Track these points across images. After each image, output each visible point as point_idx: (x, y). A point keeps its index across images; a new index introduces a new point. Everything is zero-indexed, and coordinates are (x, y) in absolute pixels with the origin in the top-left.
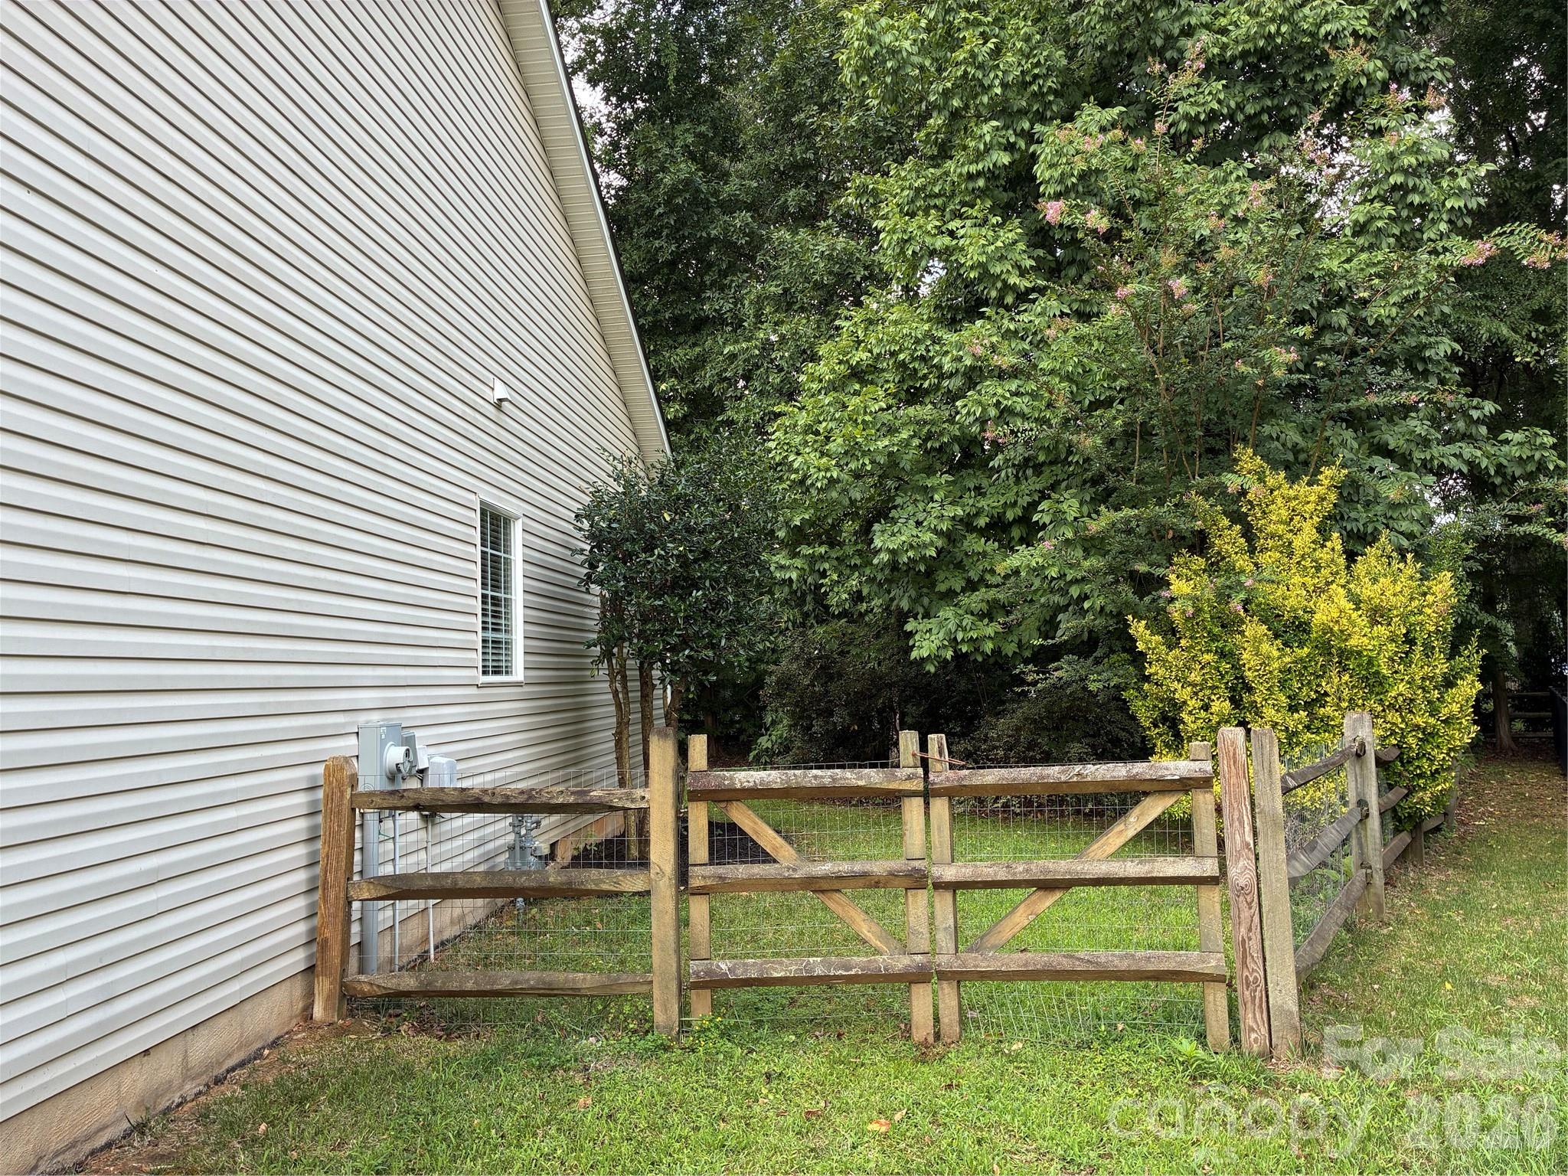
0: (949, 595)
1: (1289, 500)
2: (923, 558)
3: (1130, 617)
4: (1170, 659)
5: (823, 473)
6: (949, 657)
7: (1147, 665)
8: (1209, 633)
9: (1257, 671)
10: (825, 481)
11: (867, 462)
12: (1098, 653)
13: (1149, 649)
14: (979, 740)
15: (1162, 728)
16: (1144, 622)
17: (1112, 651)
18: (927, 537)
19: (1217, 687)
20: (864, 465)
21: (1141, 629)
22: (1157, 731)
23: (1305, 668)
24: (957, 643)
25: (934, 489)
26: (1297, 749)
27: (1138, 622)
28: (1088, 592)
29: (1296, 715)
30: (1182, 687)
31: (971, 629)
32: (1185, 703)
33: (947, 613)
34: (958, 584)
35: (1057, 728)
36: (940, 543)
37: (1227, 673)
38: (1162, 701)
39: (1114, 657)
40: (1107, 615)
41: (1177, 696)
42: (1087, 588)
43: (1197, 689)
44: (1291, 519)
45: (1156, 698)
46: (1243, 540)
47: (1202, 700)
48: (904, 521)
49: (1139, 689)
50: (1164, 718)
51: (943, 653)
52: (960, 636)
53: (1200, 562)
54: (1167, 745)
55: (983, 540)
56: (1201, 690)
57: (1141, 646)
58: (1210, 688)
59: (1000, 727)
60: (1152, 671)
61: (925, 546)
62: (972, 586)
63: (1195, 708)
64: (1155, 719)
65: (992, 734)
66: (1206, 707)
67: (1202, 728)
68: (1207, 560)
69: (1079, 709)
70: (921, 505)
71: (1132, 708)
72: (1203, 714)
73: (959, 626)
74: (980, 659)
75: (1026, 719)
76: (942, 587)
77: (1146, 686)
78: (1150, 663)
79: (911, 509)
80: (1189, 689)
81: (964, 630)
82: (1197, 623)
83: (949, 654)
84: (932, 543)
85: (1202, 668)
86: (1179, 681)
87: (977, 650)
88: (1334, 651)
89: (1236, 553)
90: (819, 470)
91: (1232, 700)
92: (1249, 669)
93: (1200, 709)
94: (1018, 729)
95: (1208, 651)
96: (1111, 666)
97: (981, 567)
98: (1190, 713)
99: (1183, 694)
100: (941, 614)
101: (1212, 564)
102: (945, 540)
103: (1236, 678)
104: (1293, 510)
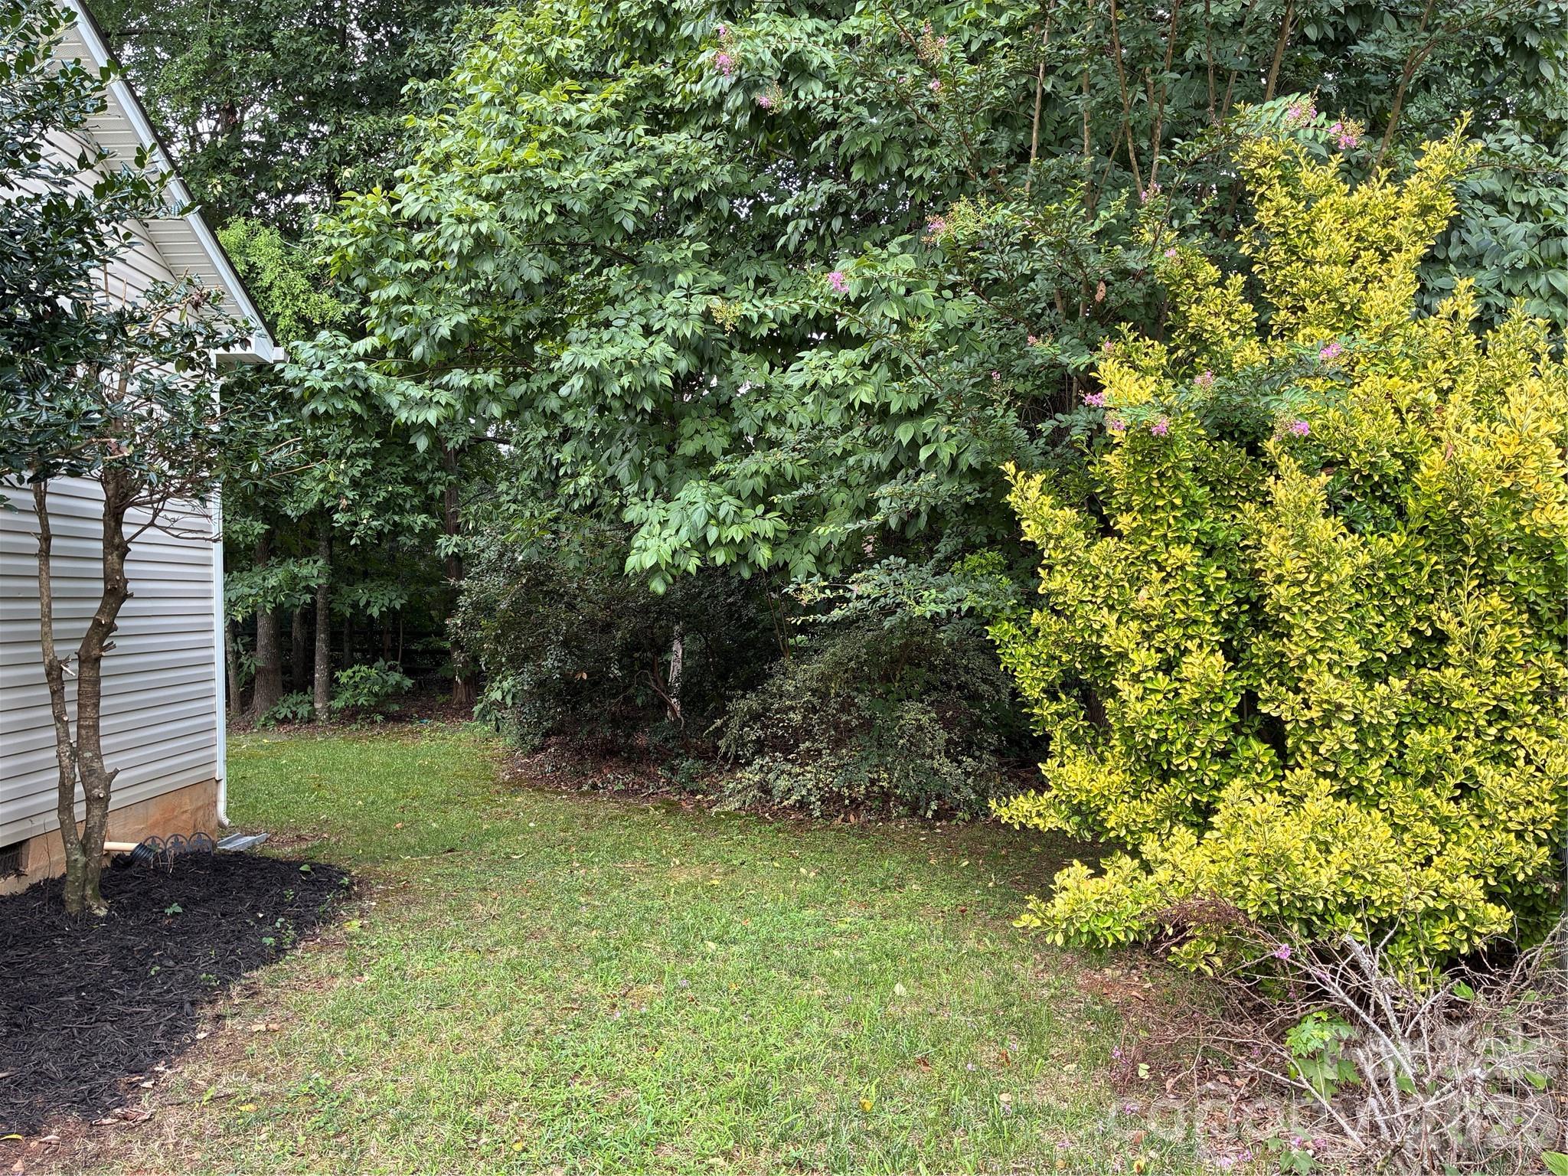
0: (702, 462)
1: (1349, 216)
2: (650, 389)
3: (1010, 467)
4: (1094, 559)
5: (466, 227)
6: (692, 569)
7: (1043, 573)
8: (1184, 498)
9: (1299, 584)
10: (468, 242)
11: (548, 208)
12: (944, 548)
13: (1050, 537)
14: (773, 696)
15: (1066, 703)
16: (1039, 478)
17: (972, 548)
18: (660, 349)
19: (1195, 622)
20: (543, 214)
21: (1032, 494)
22: (1054, 707)
23: (1391, 579)
24: (709, 548)
25: (675, 268)
26: (1374, 764)
27: (1028, 477)
28: (928, 430)
29: (1381, 689)
30: (1119, 621)
31: (733, 523)
32: (1123, 656)
33: (694, 491)
34: (717, 443)
35: (887, 678)
36: (683, 365)
37: (1219, 589)
38: (1068, 648)
39: (973, 560)
40: (962, 476)
41: (1106, 640)
42: (927, 424)
43: (1151, 626)
44: (1357, 257)
45: (1055, 643)
46: (1247, 307)
47: (1159, 650)
48: (623, 322)
49: (1020, 622)
50: (1069, 682)
51: (681, 560)
52: (712, 535)
53: (1156, 353)
54: (1074, 737)
55: (767, 365)
56: (1160, 629)
57: (1031, 532)
58: (1180, 623)
59: (800, 676)
60: (1054, 585)
61: (654, 365)
62: (738, 446)
63: (1145, 669)
64: (1052, 684)
65: (789, 687)
66: (1168, 667)
67: (1159, 713)
68: (1171, 352)
69: (919, 647)
70: (655, 298)
71: (1006, 659)
72: (1162, 681)
73: (710, 516)
74: (746, 574)
75: (838, 664)
76: (689, 448)
77: (1036, 618)
78: (1050, 568)
79: (637, 305)
80: (1134, 625)
81: (720, 523)
82: (1161, 475)
83: (692, 564)
84: (669, 362)
85: (1164, 581)
86: (1111, 608)
87: (743, 558)
88: (1468, 539)
89: (1233, 336)
90: (460, 221)
91: (1226, 647)
92: (1279, 580)
93: (1156, 670)
94: (824, 678)
95: (1182, 541)
96: (968, 576)
97: (761, 413)
98: (1136, 678)
99: (1120, 637)
100: (682, 494)
101: (1179, 362)
102: (695, 361)
103: (1238, 602)
104: (1359, 239)
